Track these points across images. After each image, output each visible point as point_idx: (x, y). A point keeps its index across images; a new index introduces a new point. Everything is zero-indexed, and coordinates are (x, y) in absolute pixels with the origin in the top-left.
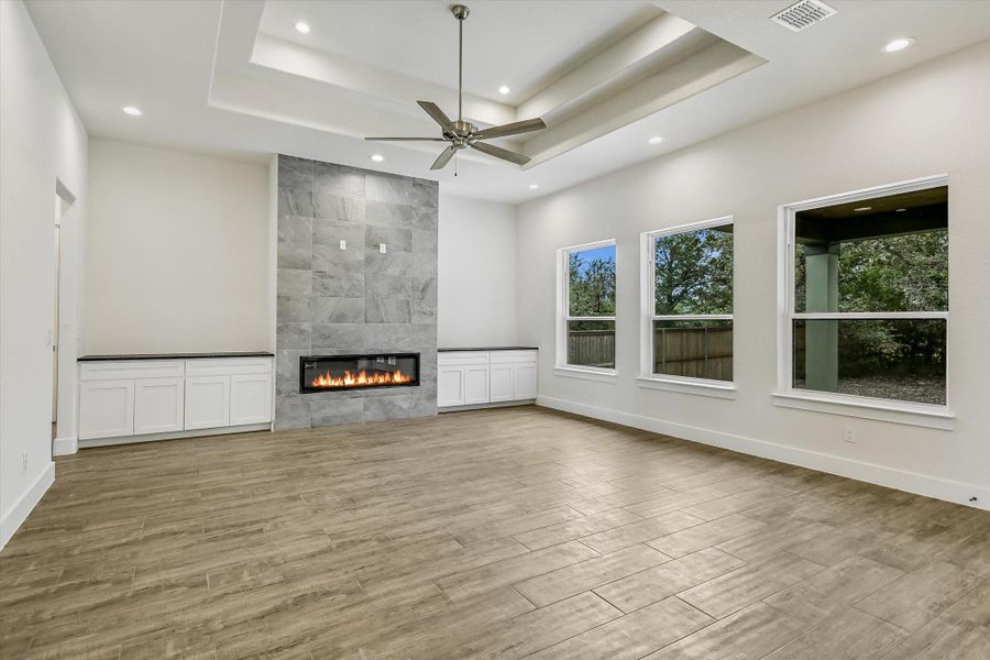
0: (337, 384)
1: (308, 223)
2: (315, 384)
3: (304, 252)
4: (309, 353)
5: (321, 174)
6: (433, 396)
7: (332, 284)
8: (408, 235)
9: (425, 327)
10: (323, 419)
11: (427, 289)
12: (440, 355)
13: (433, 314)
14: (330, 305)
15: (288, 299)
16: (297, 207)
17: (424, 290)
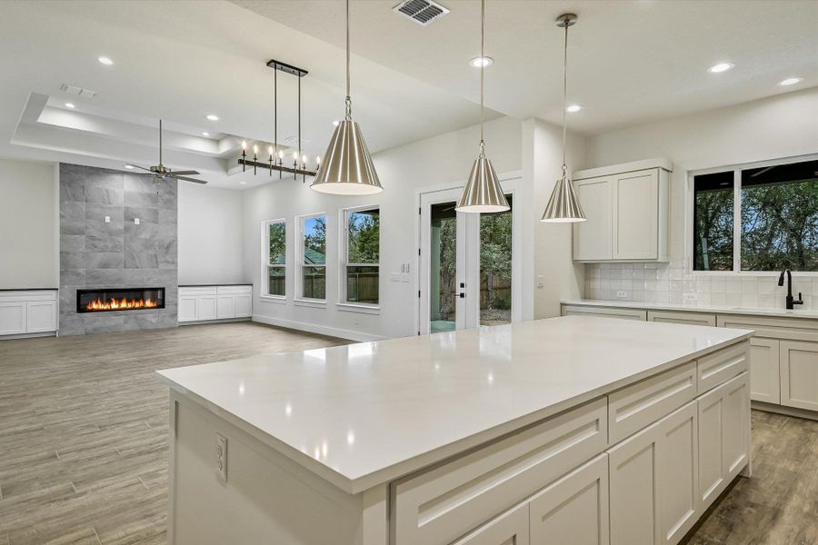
0: (105, 308)
1: (82, 206)
2: (89, 308)
3: (80, 224)
4: (84, 287)
5: (91, 174)
6: (175, 315)
7: (100, 244)
8: (156, 213)
9: (169, 271)
10: (94, 329)
11: (170, 247)
12: (180, 289)
13: (175, 263)
14: (99, 257)
15: (68, 254)
16: (74, 195)
17: (168, 248)
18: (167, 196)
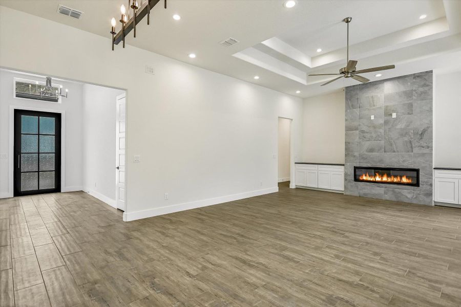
0: (372, 180)
1: (357, 111)
2: (361, 178)
3: (356, 124)
4: (358, 165)
5: (363, 89)
6: (430, 194)
7: (368, 136)
8: (410, 106)
9: (423, 155)
10: (364, 194)
11: (424, 134)
12: (435, 171)
13: (430, 147)
14: (367, 145)
15: (349, 143)
16: (352, 106)
17: (422, 134)
18: (421, 89)
